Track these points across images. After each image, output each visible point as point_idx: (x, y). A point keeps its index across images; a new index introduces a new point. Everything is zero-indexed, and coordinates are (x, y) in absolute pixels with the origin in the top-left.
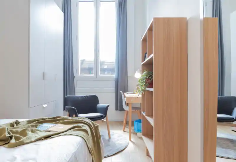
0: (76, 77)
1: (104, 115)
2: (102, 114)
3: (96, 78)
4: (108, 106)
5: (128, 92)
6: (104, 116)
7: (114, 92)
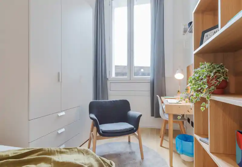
0: (109, 79)
1: (135, 127)
2: (132, 126)
3: (129, 80)
4: (141, 116)
5: (166, 96)
6: (135, 129)
7: (150, 95)
